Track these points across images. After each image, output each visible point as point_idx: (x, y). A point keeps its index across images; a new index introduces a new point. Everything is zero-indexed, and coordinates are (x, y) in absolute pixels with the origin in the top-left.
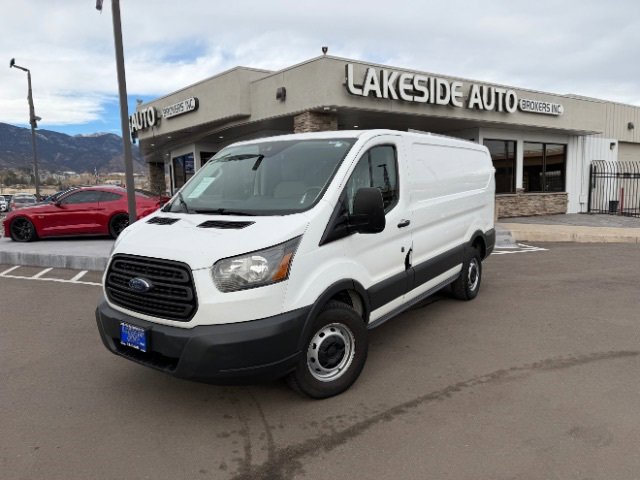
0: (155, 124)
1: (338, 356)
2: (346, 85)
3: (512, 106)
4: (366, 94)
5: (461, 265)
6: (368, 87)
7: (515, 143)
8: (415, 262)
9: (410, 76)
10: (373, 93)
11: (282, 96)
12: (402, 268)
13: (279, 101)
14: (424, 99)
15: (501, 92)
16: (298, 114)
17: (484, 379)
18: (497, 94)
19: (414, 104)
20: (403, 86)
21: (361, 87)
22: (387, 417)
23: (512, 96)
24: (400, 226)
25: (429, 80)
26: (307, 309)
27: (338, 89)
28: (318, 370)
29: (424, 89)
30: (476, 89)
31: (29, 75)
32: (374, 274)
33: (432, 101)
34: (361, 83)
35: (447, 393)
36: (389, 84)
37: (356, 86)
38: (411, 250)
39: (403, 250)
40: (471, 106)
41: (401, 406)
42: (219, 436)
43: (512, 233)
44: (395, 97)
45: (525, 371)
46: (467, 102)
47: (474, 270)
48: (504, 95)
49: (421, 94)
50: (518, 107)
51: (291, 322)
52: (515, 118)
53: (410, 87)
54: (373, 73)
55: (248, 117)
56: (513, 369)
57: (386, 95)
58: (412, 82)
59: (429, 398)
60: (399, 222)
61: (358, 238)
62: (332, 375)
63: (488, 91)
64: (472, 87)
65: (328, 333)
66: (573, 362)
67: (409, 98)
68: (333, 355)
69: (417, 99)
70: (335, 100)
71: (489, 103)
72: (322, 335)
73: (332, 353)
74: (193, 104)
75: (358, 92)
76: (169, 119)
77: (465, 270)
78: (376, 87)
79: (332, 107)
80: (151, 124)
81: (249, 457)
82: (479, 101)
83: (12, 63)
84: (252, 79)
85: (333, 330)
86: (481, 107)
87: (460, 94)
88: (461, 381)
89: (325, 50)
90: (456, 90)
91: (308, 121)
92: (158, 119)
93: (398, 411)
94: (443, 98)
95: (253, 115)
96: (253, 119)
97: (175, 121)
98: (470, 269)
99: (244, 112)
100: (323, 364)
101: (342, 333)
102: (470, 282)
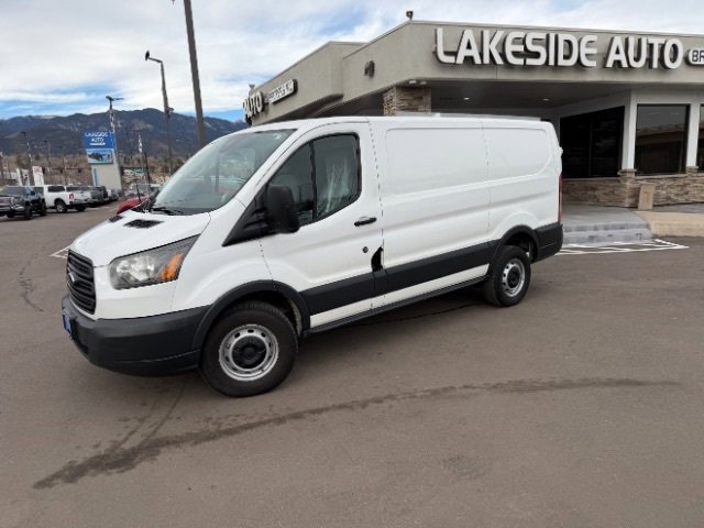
0: (263, 110)
1: (257, 357)
2: (435, 53)
3: (674, 60)
4: (460, 60)
5: (486, 267)
6: (463, 52)
7: (688, 107)
8: (387, 263)
9: (521, 35)
10: (469, 59)
11: (370, 70)
12: (368, 269)
13: (367, 77)
14: (540, 62)
15: (656, 42)
16: (386, 91)
17: (418, 394)
18: (651, 46)
19: (526, 68)
20: (509, 48)
21: (455, 54)
22: (281, 421)
23: (675, 47)
24: (357, 224)
25: (548, 36)
27: (428, 58)
28: (235, 369)
29: (542, 50)
30: (618, 42)
31: (162, 66)
32: (315, 275)
33: (552, 63)
34: (455, 50)
35: (364, 405)
36: (491, 47)
37: (447, 53)
38: (380, 250)
39: (365, 250)
40: (610, 64)
41: (305, 412)
42: (120, 420)
43: (652, 226)
44: (499, 61)
45: (477, 391)
46: (606, 59)
48: (662, 47)
49: (536, 55)
50: (686, 60)
52: (679, 74)
53: (520, 48)
54: (469, 35)
55: (340, 97)
56: (466, 387)
57: (487, 60)
58: (524, 43)
59: (341, 407)
60: (357, 220)
61: (281, 239)
62: (255, 375)
63: (639, 44)
64: (612, 40)
67: (520, 61)
68: (250, 356)
69: (530, 62)
70: (425, 72)
71: (637, 59)
72: (237, 335)
73: (250, 354)
74: (291, 86)
75: (451, 59)
76: (275, 103)
77: (495, 272)
78: (474, 53)
79: (418, 81)
80: (259, 109)
82: (622, 57)
83: (147, 55)
84: (346, 53)
85: (250, 331)
86: (625, 65)
87: (593, 51)
88: (393, 393)
89: (410, 14)
90: (587, 46)
91: (394, 98)
92: (265, 105)
93: (298, 416)
94: (567, 57)
95: (345, 93)
96: (346, 99)
97: (280, 106)
98: (506, 271)
99: (337, 92)
100: (239, 364)
101: (263, 335)
102: (507, 286)
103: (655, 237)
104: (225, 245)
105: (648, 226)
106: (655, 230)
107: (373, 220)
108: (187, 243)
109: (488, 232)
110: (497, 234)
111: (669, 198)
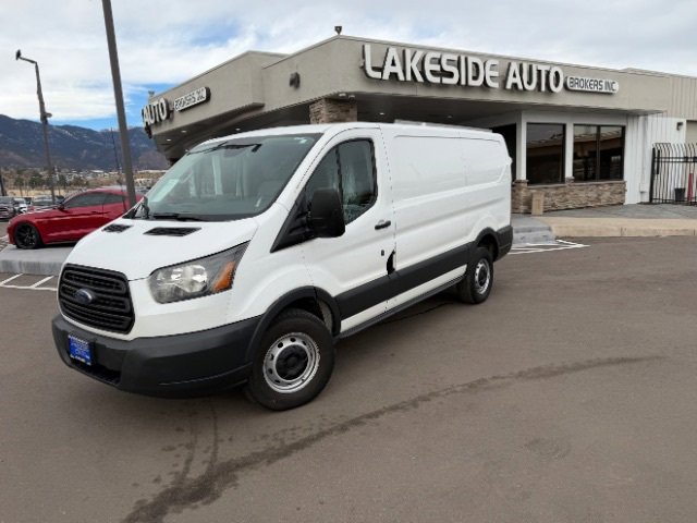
0: (168, 117)
1: (299, 367)
2: (363, 68)
3: (557, 85)
4: (386, 77)
5: (465, 267)
6: (388, 69)
7: (564, 126)
8: (399, 266)
9: (437, 55)
10: (394, 76)
11: (295, 82)
12: (384, 272)
13: (292, 88)
14: (454, 81)
15: (544, 69)
16: (314, 102)
17: (458, 389)
18: (539, 72)
19: (442, 86)
20: (428, 67)
21: (381, 70)
22: (343, 428)
23: (557, 73)
24: (378, 228)
25: (459, 58)
26: (256, 320)
27: (357, 72)
28: (277, 382)
29: (454, 69)
30: (515, 67)
31: (37, 67)
32: (344, 279)
33: (463, 82)
34: (380, 65)
35: (414, 404)
36: (412, 65)
37: (374, 69)
38: (393, 253)
39: (383, 253)
40: (509, 86)
41: (361, 417)
42: (164, 449)
43: (553, 228)
44: (420, 78)
45: (507, 380)
46: (505, 82)
47: (483, 272)
48: (548, 73)
49: (450, 75)
50: (565, 86)
51: (235, 333)
52: (561, 98)
53: (437, 68)
54: (393, 53)
55: (261, 106)
56: (494, 378)
57: (409, 78)
58: (439, 62)
59: (394, 408)
60: (376, 224)
61: (320, 243)
62: (296, 386)
63: (529, 69)
64: (510, 65)
65: (287, 344)
66: (564, 370)
67: (436, 80)
68: (293, 366)
69: (446, 80)
70: (352, 85)
71: (530, 83)
72: (280, 345)
73: (292, 364)
74: (204, 94)
75: (377, 75)
76: (181, 111)
77: (470, 272)
78: (398, 69)
79: (348, 94)
80: (164, 117)
81: (187, 470)
82: (518, 80)
83: (18, 55)
84: (265, 64)
85: (293, 340)
86: (520, 87)
87: (496, 74)
88: (435, 390)
89: (339, 29)
90: (491, 69)
91: (324, 109)
92: (170, 113)
93: (356, 422)
94: (475, 78)
95: (266, 103)
96: (267, 109)
97: (187, 114)
98: (478, 271)
99: (258, 101)
100: (282, 375)
101: (305, 344)
102: (478, 285)
103: (557, 238)
104: (273, 250)
105: (550, 229)
106: (555, 232)
107: (388, 224)
108: (238, 250)
109: (466, 234)
110: (472, 237)
111: (553, 205)
